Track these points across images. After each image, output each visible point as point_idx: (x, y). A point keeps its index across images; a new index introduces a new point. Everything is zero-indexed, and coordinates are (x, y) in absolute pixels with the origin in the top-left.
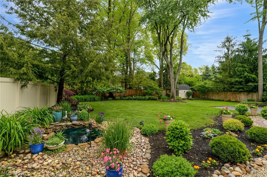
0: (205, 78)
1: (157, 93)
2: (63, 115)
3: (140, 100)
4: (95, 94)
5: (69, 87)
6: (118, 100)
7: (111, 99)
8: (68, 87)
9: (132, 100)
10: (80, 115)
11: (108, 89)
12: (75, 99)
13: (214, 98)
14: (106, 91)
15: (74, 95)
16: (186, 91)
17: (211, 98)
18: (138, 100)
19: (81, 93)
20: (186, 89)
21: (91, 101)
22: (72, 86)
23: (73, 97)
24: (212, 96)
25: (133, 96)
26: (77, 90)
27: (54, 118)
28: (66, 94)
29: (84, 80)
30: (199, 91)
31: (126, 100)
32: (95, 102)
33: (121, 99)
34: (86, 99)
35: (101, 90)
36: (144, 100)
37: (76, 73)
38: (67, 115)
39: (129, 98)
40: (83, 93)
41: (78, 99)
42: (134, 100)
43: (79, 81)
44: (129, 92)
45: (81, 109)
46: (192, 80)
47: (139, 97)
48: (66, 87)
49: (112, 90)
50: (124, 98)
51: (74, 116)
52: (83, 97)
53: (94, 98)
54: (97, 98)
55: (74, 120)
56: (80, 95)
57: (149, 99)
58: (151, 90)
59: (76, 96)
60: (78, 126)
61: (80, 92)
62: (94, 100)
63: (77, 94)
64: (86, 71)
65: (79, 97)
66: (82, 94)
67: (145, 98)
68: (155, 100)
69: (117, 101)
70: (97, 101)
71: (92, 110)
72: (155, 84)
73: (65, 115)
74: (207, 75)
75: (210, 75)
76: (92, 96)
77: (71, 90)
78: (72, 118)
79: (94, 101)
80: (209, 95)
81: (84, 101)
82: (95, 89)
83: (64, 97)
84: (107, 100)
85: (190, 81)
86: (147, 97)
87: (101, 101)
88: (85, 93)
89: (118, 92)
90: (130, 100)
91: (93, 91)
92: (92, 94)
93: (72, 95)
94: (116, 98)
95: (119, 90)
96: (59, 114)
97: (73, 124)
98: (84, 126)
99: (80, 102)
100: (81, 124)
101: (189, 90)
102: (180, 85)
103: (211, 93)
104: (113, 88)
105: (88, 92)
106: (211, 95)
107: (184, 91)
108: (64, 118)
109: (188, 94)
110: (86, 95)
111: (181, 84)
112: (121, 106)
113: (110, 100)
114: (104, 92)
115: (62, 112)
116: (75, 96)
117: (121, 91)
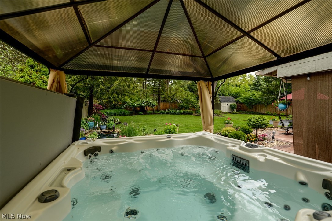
0: (254, 87)
1: (194, 107)
2: (95, 124)
3: (174, 114)
4: (125, 108)
5: (98, 101)
6: (150, 114)
7: (142, 113)
8: (96, 101)
9: (164, 114)
10: (109, 126)
11: (139, 102)
12: (105, 113)
13: (262, 112)
14: (136, 105)
15: (103, 109)
16: (230, 104)
17: (260, 112)
18: (171, 114)
19: (111, 107)
20: (230, 102)
21: (120, 116)
22: (101, 101)
23: (103, 112)
24: (261, 110)
25: (166, 110)
26: (105, 104)
27: (89, 125)
28: (95, 108)
29: (110, 96)
30: (245, 103)
31: (158, 114)
32: (125, 117)
33: (153, 113)
34: (116, 114)
35: (131, 104)
36: (178, 114)
37: (104, 90)
38: (98, 124)
39: (161, 112)
40: (113, 107)
41: (107, 113)
42: (167, 114)
43: (106, 97)
44: (163, 105)
45: (110, 121)
46: (238, 91)
47: (172, 111)
48: (96, 102)
49: (143, 104)
50: (156, 112)
51: (103, 126)
52: (112, 111)
53: (123, 112)
54: (127, 112)
55: (103, 129)
56: (109, 109)
57: (184, 113)
58: (187, 103)
59: (106, 110)
60: (107, 133)
61: (109, 106)
62: (124, 114)
63: (106, 108)
64: (112, 88)
65: (108, 111)
66: (112, 109)
67: (179, 112)
68: (190, 114)
69: (148, 115)
70: (127, 115)
71: (120, 123)
72: (192, 96)
73: (96, 125)
74: (257, 85)
75: (260, 85)
76: (121, 110)
77: (100, 104)
78: (102, 127)
79: (123, 116)
80: (258, 109)
81: (114, 116)
82: (125, 103)
83: (94, 111)
84: (138, 114)
85: (236, 91)
86: (182, 111)
87: (131, 115)
88: (114, 107)
89: (149, 106)
90: (163, 114)
91: (122, 105)
92: (122, 108)
93: (101, 109)
94: (147, 112)
95: (150, 104)
96: (92, 123)
97: (103, 132)
98: (111, 133)
99: (109, 116)
100: (109, 132)
101: (233, 102)
102: (223, 97)
103: (259, 106)
104: (144, 102)
105: (118, 106)
106: (259, 108)
107: (227, 103)
108: (96, 127)
109: (232, 107)
110: (115, 109)
111: (225, 95)
112: (149, 120)
113: (140, 114)
114: (134, 105)
115: (94, 122)
116: (104, 111)
117: (152, 104)
